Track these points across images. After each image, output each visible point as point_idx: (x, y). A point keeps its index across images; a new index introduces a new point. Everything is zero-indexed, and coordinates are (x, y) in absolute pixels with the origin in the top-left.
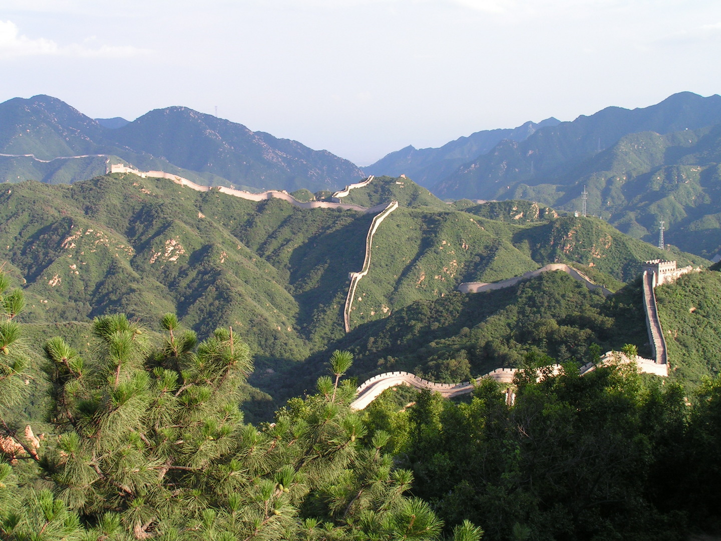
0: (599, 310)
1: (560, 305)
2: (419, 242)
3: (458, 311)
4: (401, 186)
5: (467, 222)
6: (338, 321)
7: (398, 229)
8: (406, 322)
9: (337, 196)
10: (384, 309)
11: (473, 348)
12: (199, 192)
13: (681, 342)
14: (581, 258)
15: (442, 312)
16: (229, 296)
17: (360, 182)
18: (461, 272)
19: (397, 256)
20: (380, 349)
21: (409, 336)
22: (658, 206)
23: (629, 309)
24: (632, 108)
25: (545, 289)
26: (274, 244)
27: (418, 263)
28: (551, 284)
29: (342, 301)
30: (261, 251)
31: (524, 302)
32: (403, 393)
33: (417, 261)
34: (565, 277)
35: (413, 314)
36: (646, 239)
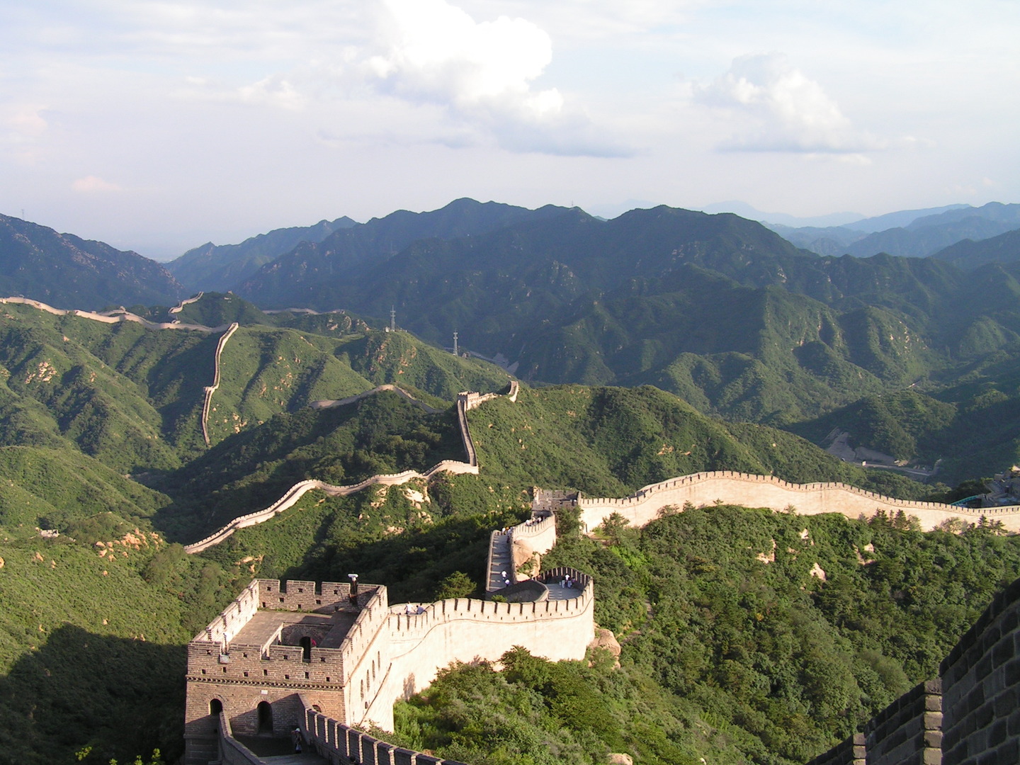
0: (430, 428)
1: (391, 417)
2: (259, 358)
3: (311, 423)
4: (229, 300)
5: (299, 340)
6: (198, 428)
7: (240, 347)
8: (271, 433)
9: (173, 312)
10: (235, 417)
12: (57, 315)
13: (485, 449)
14: (392, 366)
15: (298, 424)
16: (105, 411)
17: (191, 298)
18: (296, 383)
19: (242, 371)
22: (448, 308)
23: (450, 428)
24: (419, 212)
25: (379, 405)
26: (131, 362)
27: (260, 377)
28: (383, 401)
29: (200, 412)
30: (120, 367)
31: (364, 415)
32: (317, 493)
33: (259, 375)
34: (393, 394)
35: (276, 426)
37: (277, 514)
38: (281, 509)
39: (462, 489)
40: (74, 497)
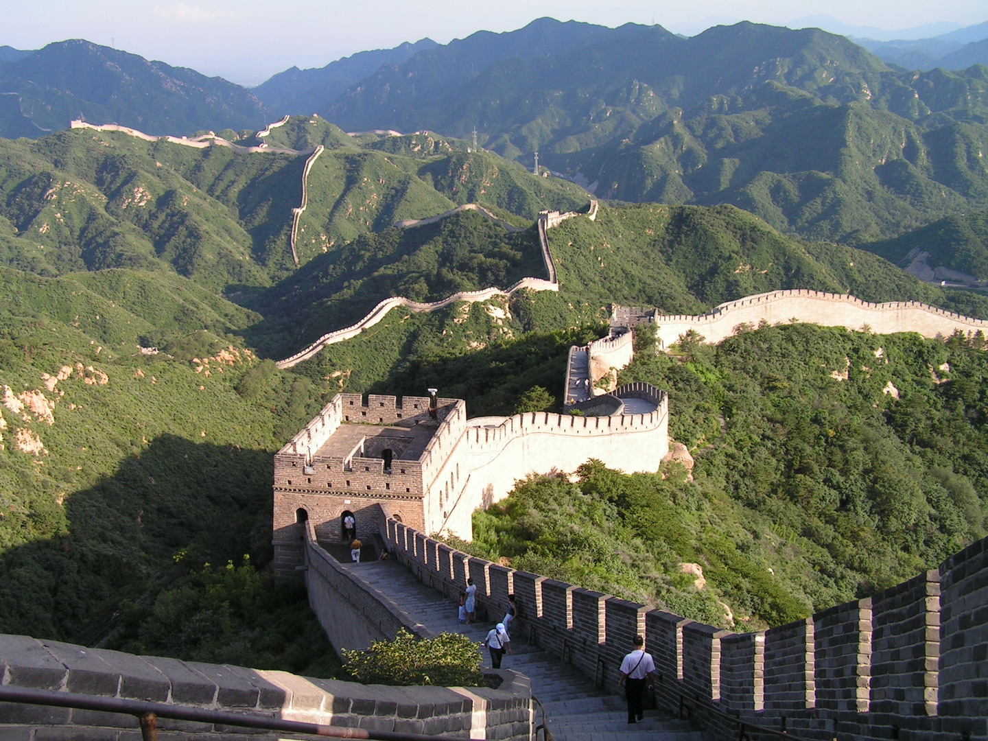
0: (511, 247)
1: (473, 236)
2: (344, 180)
3: (396, 243)
4: (314, 125)
5: (383, 162)
6: (287, 249)
7: (326, 169)
8: (357, 252)
9: (260, 136)
10: (323, 237)
11: (428, 276)
12: (150, 142)
13: (564, 266)
14: (475, 186)
15: (384, 243)
16: (198, 234)
17: (278, 122)
18: (380, 203)
19: (328, 193)
21: (361, 263)
22: (529, 129)
24: (500, 32)
25: (461, 224)
26: (221, 186)
27: (346, 198)
28: (465, 220)
29: (289, 232)
30: (211, 191)
31: (447, 234)
32: (401, 310)
33: (345, 196)
34: (475, 214)
35: (362, 246)
36: (520, 159)
37: (364, 331)
38: (367, 326)
39: (543, 306)
40: (171, 317)
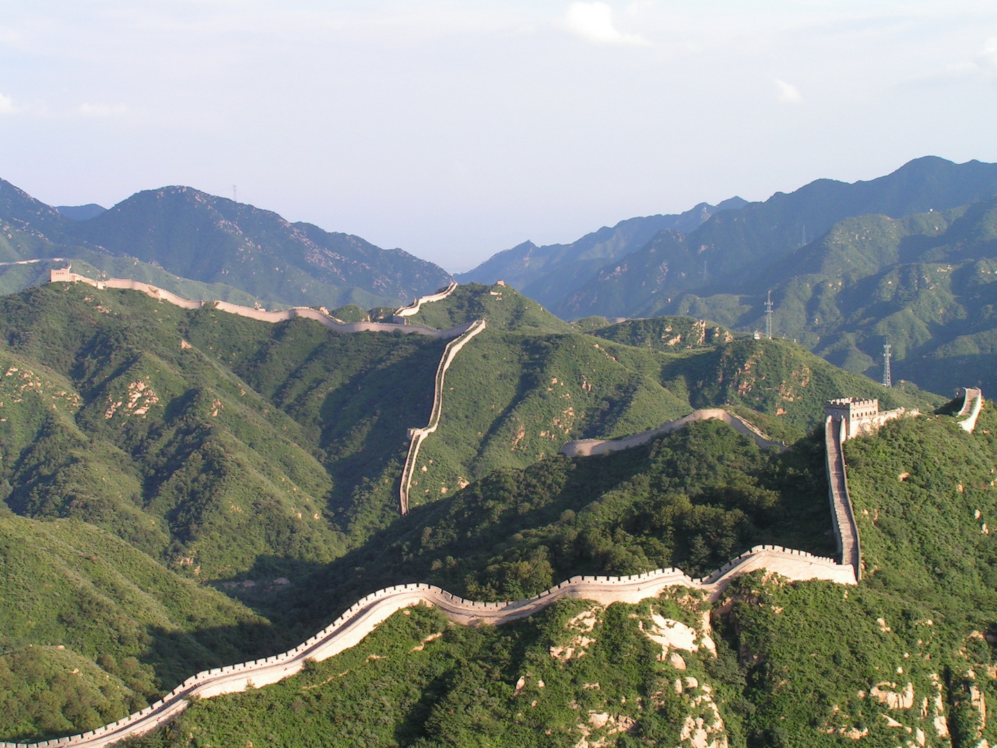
0: (756, 479)
1: (715, 473)
2: (516, 381)
3: (559, 484)
4: (498, 298)
5: (590, 350)
6: (391, 503)
7: (484, 361)
8: (480, 503)
9: (402, 315)
10: (462, 483)
11: (558, 543)
12: (186, 309)
13: (884, 528)
14: (764, 401)
15: (535, 486)
16: (222, 466)
17: (436, 293)
18: (580, 425)
19: (482, 402)
20: (440, 545)
21: (485, 525)
23: (803, 477)
25: (692, 448)
26: (299, 387)
27: (514, 413)
28: (701, 441)
29: (397, 473)
30: (278, 397)
31: (660, 469)
32: (421, 618)
33: (513, 410)
34: (723, 428)
35: (491, 490)
38: (320, 655)
